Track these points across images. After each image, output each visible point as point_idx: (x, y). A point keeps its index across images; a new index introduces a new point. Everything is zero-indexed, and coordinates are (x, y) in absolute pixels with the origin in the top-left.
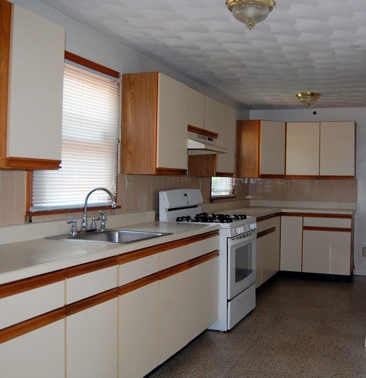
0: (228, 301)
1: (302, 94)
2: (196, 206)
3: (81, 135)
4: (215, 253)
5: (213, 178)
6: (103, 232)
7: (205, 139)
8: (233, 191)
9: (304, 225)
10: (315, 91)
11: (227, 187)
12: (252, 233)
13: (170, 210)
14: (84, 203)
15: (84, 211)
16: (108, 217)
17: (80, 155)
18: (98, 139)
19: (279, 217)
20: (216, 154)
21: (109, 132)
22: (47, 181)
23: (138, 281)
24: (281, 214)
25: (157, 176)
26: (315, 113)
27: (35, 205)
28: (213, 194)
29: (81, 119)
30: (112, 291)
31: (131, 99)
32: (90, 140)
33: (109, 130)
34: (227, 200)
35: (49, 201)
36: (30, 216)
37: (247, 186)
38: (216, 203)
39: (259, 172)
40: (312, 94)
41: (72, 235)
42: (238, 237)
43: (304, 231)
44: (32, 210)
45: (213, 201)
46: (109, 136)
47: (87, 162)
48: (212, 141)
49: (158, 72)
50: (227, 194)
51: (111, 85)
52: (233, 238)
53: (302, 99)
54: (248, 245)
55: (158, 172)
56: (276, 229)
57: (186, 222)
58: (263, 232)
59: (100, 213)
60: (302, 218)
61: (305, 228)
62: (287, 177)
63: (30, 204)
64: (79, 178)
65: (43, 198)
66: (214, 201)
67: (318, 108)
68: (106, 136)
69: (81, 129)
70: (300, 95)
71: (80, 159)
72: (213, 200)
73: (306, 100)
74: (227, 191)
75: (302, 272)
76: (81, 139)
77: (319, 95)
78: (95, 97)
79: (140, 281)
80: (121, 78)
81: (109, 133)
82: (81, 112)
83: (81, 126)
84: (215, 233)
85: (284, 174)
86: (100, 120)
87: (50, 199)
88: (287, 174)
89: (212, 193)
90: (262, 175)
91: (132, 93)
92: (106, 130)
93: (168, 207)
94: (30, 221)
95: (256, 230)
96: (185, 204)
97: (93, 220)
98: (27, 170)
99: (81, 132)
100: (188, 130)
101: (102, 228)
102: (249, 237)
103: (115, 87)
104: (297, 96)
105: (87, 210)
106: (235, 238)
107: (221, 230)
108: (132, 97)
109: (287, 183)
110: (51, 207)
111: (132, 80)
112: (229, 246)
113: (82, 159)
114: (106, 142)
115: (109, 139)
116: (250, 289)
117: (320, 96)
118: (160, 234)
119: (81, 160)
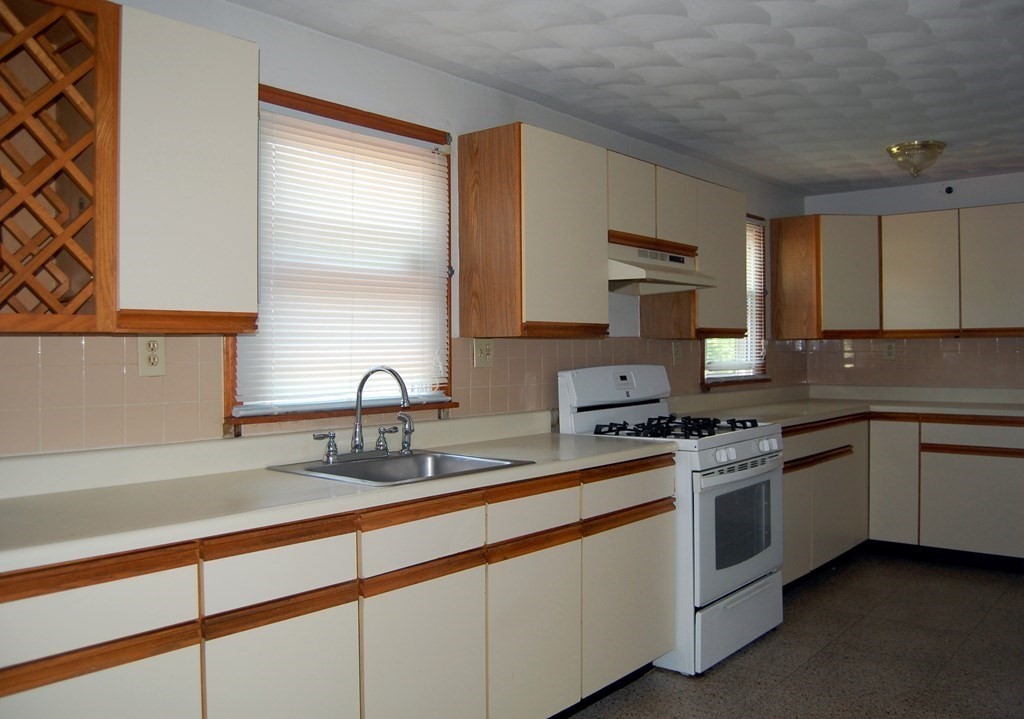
0: (697, 610)
1: (901, 147)
2: (657, 401)
3: (353, 262)
4: (666, 504)
5: (708, 341)
6: (407, 456)
7: (663, 259)
8: (763, 368)
9: (922, 442)
10: (931, 138)
11: (749, 359)
12: (768, 460)
13: (580, 410)
14: (354, 397)
15: (355, 414)
16: (416, 427)
17: (353, 303)
18: (399, 270)
19: (864, 424)
20: (694, 291)
21: (425, 253)
22: (273, 356)
23: (421, 567)
24: (869, 416)
25: (526, 341)
26: (949, 190)
27: (245, 404)
28: (708, 374)
29: (353, 230)
30: (339, 588)
31: (473, 186)
32: (382, 271)
33: (424, 250)
34: (746, 385)
35: (275, 395)
36: (234, 426)
37: (803, 355)
38: (717, 392)
39: (819, 325)
40: (925, 145)
41: (328, 462)
42: (725, 468)
43: (922, 453)
44: (237, 412)
45: (709, 389)
46: (424, 262)
47: (393, 317)
48: (683, 262)
49: (520, 123)
50: (751, 373)
51: (427, 159)
52: (706, 472)
53: (900, 159)
54: (760, 484)
55: (525, 332)
56: (853, 449)
57: (612, 435)
58: (812, 456)
59: (400, 418)
60: (917, 424)
61: (925, 447)
62: (887, 335)
63: (231, 400)
64: (351, 348)
65: (262, 388)
66: (712, 389)
67: (955, 179)
68: (418, 262)
69: (353, 250)
70: (895, 150)
71: (353, 309)
72: (707, 387)
73: (911, 160)
74: (750, 368)
75: (918, 547)
76: (353, 269)
77: (941, 145)
78: (385, 183)
79: (427, 565)
80: (455, 144)
81: (424, 256)
82: (353, 217)
83: (353, 243)
84: (666, 459)
85: (878, 328)
86: (399, 229)
87: (278, 391)
88: (885, 328)
89: (706, 372)
90: (825, 332)
91: (475, 172)
92: (419, 249)
93: (576, 405)
94: (238, 435)
95: (781, 454)
96: (621, 398)
97: (380, 432)
98: (225, 335)
99: (353, 256)
100: (609, 241)
101: (404, 447)
102: (760, 469)
103: (437, 161)
104: (890, 152)
105: (362, 414)
106: (716, 470)
107: (678, 454)
108: (477, 182)
109: (890, 347)
110: (280, 407)
111: (475, 145)
112: (697, 491)
113: (358, 309)
114: (417, 274)
115: (424, 268)
116: (767, 583)
117: (945, 150)
118: (508, 463)
119: (355, 312)
